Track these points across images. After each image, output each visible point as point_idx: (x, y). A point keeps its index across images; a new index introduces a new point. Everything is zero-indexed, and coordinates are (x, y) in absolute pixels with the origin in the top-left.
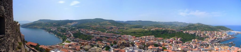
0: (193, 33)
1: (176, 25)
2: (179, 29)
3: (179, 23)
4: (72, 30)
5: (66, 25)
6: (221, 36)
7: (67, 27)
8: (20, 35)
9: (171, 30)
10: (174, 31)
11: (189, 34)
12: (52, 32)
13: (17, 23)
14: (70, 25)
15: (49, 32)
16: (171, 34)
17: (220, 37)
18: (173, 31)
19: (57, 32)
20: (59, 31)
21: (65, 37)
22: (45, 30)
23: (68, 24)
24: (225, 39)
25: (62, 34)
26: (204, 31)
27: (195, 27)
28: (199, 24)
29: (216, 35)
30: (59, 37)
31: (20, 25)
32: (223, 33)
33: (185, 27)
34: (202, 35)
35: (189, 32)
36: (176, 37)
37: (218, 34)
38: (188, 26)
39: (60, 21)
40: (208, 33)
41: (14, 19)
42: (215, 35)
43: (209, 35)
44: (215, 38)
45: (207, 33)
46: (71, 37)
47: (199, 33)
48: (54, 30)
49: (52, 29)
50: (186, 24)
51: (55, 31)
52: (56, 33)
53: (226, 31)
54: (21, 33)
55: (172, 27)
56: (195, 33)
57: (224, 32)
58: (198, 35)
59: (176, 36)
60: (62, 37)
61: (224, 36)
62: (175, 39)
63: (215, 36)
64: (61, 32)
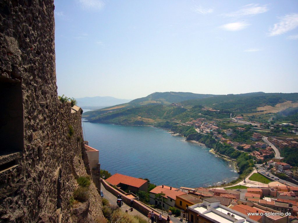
4: (277, 132)
5: (250, 115)
7: (259, 122)
8: (84, 149)
12: (199, 137)
13: (73, 104)
14: (269, 115)
15: (188, 139)
19: (216, 138)
20: (223, 134)
21: (247, 159)
22: (172, 130)
23: (259, 109)
25: (235, 148)
30: (226, 158)
31: (81, 111)
39: (231, 96)
41: (58, 90)
46: (275, 160)
48: (207, 133)
49: (199, 127)
51: (212, 133)
52: (213, 142)
54: (87, 143)
60: (236, 157)
64: (234, 138)
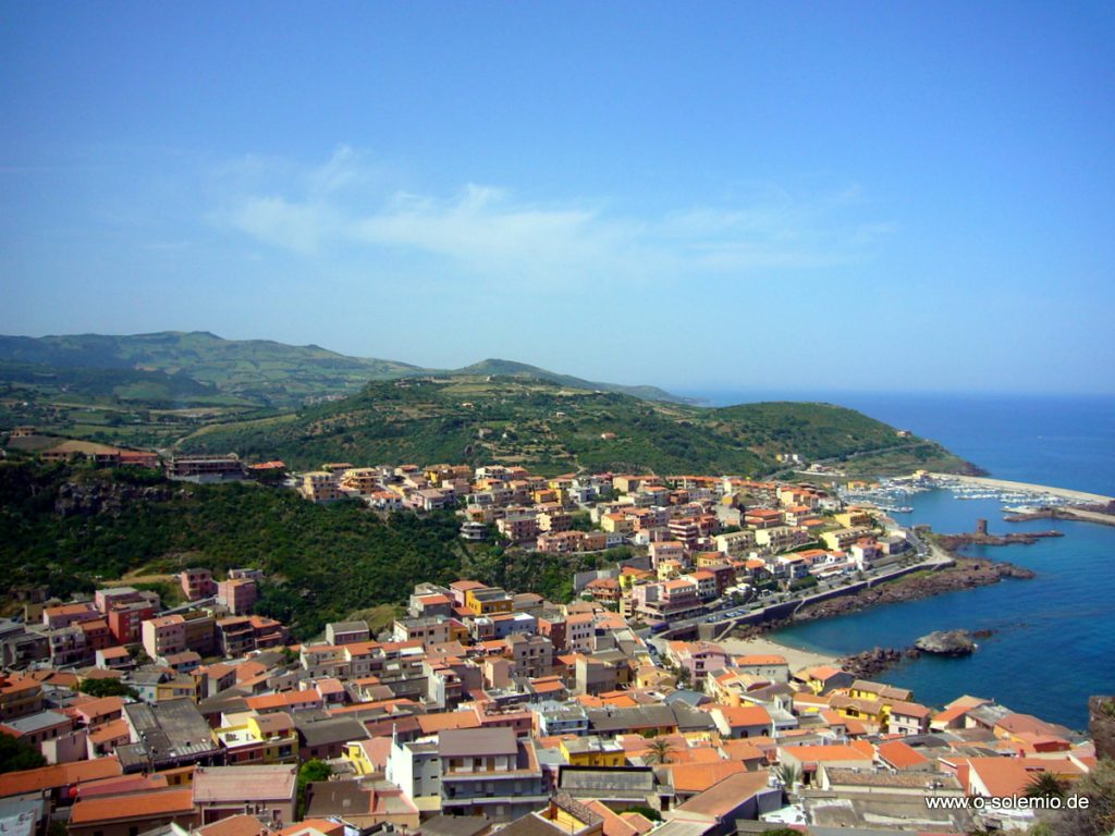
0: (424, 501)
1: (183, 382)
2: (224, 451)
3: (233, 346)
6: (797, 537)
9: (101, 461)
10: (151, 482)
11: (373, 519)
16: (107, 520)
17: (784, 560)
18: (134, 478)
24: (854, 591)
26: (564, 468)
27: (458, 423)
28: (502, 372)
29: (733, 529)
32: (826, 504)
33: (324, 410)
34: (545, 522)
35: (368, 485)
36: (182, 558)
37: (765, 509)
38: (363, 401)
40: (629, 499)
42: (714, 528)
43: (646, 522)
44: (718, 564)
45: (615, 494)
47: (505, 499)
50: (330, 374)
53: (867, 476)
55: (117, 421)
56: (451, 503)
57: (850, 489)
58: (488, 532)
59: (190, 548)
61: (846, 544)
62: (165, 597)
63: (722, 543)
